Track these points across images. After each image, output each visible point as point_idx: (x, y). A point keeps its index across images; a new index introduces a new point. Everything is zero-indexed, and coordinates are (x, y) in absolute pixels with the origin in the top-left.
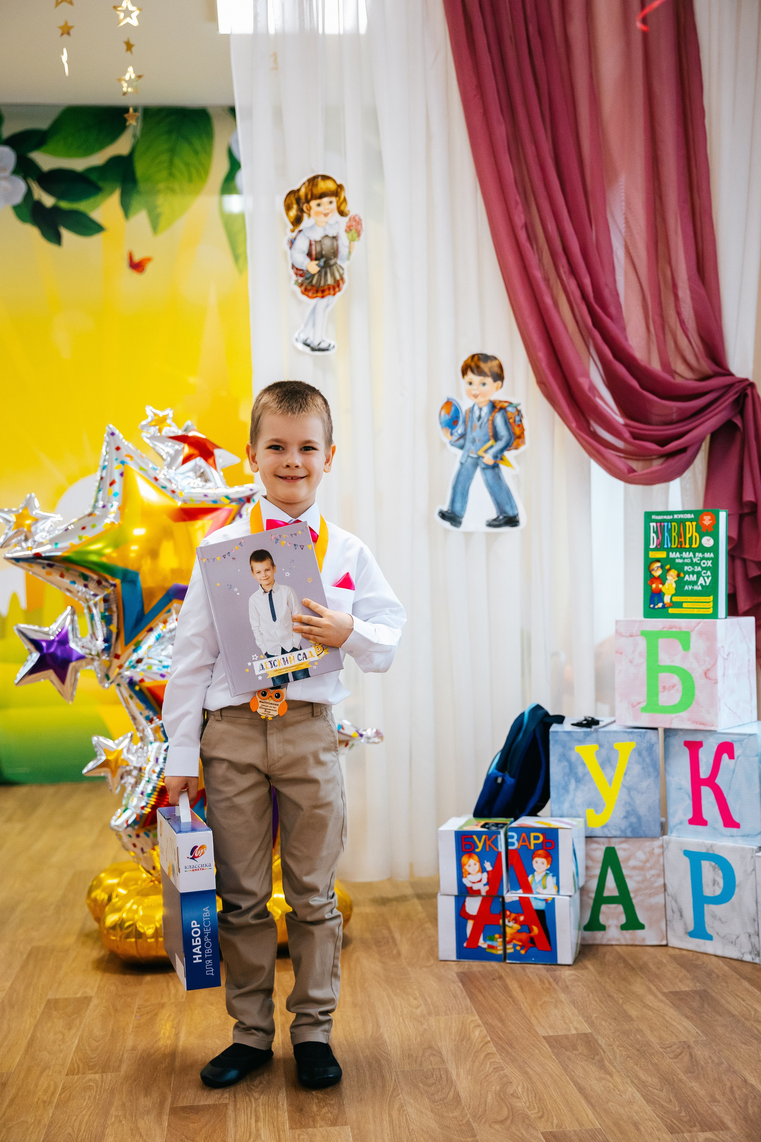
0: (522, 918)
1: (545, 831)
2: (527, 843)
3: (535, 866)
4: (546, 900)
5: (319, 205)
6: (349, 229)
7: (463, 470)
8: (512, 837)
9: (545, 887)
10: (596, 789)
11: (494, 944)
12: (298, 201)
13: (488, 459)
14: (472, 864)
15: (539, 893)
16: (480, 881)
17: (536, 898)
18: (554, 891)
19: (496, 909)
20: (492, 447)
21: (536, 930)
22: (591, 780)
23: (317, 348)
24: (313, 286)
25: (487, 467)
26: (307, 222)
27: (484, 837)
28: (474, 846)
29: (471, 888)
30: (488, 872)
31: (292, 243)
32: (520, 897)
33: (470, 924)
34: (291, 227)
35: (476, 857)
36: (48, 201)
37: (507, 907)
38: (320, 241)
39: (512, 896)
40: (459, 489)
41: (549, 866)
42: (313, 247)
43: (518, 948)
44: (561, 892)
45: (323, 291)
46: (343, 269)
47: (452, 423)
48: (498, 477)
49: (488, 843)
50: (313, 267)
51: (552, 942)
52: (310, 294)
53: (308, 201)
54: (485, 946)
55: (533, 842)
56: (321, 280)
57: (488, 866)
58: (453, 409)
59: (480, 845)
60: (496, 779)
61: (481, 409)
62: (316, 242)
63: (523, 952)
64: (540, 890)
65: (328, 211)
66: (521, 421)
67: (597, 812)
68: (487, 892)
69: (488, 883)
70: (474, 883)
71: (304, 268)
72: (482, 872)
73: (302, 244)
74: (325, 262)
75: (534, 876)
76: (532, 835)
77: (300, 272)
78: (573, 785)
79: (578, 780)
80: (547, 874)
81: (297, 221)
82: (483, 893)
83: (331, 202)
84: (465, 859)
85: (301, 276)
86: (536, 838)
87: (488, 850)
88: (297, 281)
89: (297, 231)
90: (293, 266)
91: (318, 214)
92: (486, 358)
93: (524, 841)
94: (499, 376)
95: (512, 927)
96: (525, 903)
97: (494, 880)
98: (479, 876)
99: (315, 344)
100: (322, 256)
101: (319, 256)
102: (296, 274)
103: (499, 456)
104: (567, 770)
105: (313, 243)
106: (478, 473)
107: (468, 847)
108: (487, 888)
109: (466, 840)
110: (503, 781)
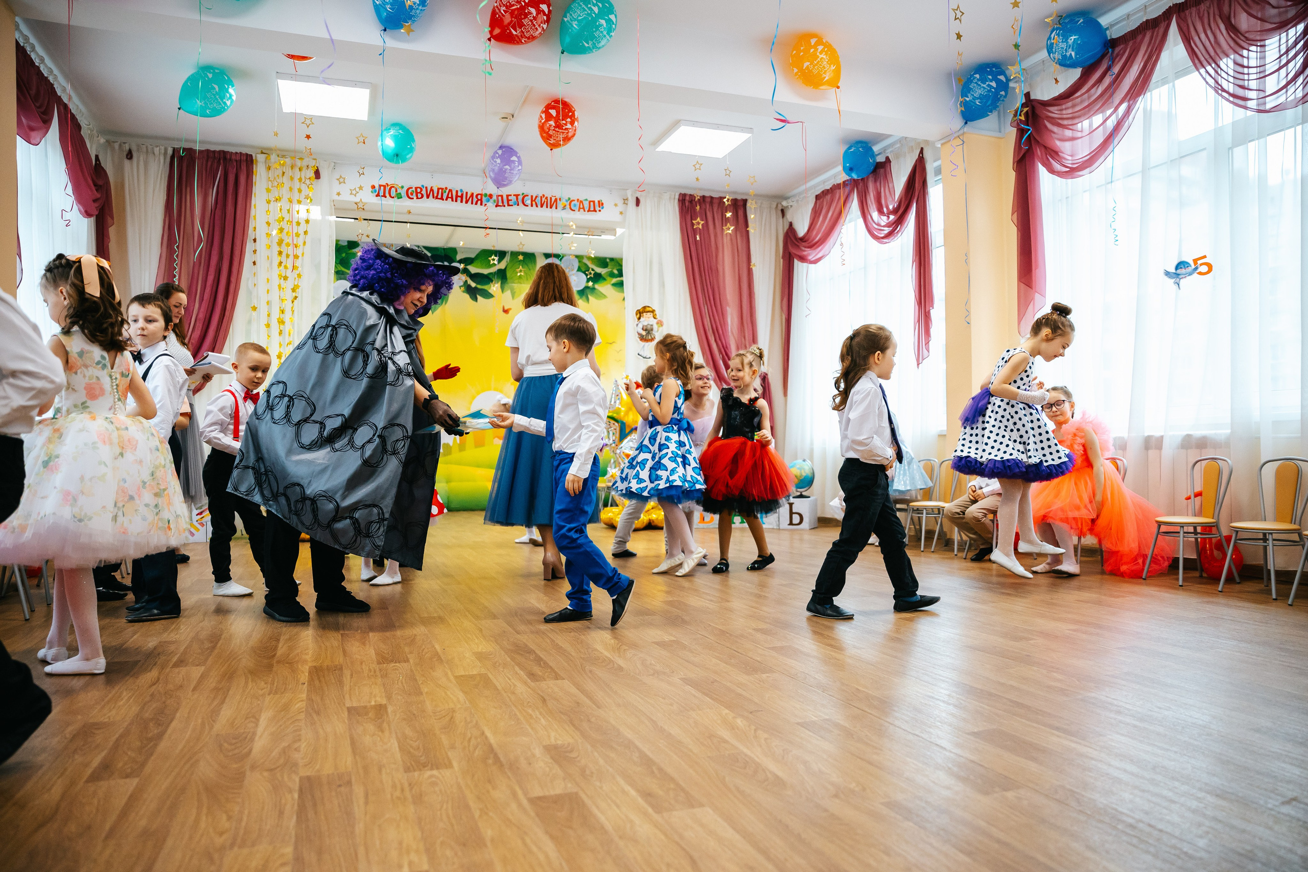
5: (647, 315)
6: (657, 323)
12: (640, 313)
24: (644, 339)
26: (642, 319)
31: (637, 325)
34: (637, 320)
36: (473, 285)
38: (647, 325)
42: (644, 327)
45: (647, 341)
46: (655, 335)
50: (644, 333)
52: (644, 341)
53: (643, 313)
56: (647, 337)
62: (645, 325)
65: (649, 317)
73: (640, 326)
74: (649, 332)
77: (639, 334)
81: (639, 319)
83: (650, 314)
88: (639, 337)
89: (640, 322)
91: (646, 318)
99: (644, 356)
101: (647, 330)
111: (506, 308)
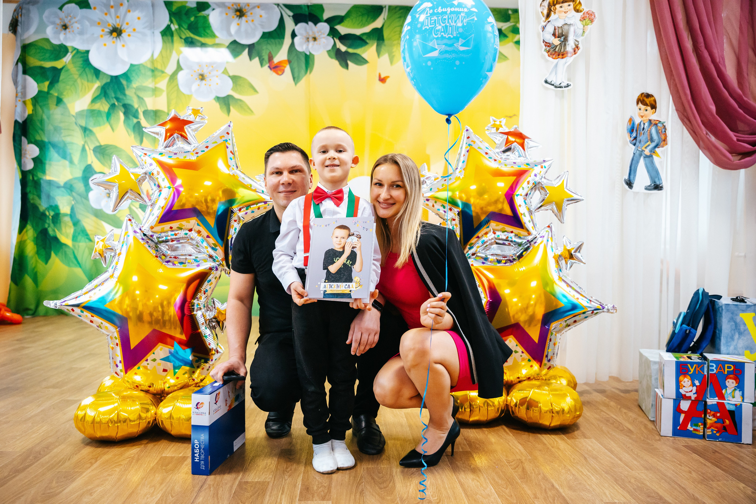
0: (718, 415)
1: (734, 364)
2: (723, 370)
3: (727, 384)
4: (736, 405)
5: (561, 7)
6: (583, 19)
7: (634, 157)
8: (713, 366)
9: (734, 397)
10: (752, 339)
11: (698, 428)
12: (548, 5)
13: (647, 152)
14: (686, 381)
15: (729, 400)
16: (691, 391)
17: (728, 403)
18: (740, 399)
19: (700, 408)
20: (649, 145)
21: (727, 422)
22: (749, 333)
23: (559, 86)
24: (556, 52)
25: (646, 157)
26: (553, 16)
27: (695, 365)
28: (688, 370)
29: (685, 395)
30: (697, 386)
31: (544, 28)
32: (717, 402)
33: (682, 416)
34: (544, 19)
35: (689, 377)
36: (343, 49)
37: (708, 407)
38: (561, 27)
39: (712, 401)
40: (633, 167)
41: (737, 385)
42: (557, 30)
43: (715, 432)
44: (745, 401)
45: (563, 55)
46: (578, 42)
47: (631, 131)
48: (652, 163)
49: (697, 369)
50: (556, 42)
51: (738, 431)
52: (554, 57)
53: (554, 5)
54: (692, 429)
55: (726, 370)
56: (561, 48)
57: (697, 383)
58: (632, 122)
59: (692, 370)
60: (686, 330)
61: (644, 124)
62: (558, 27)
63: (718, 435)
64: (731, 399)
65: (567, 10)
66: (665, 131)
67: (751, 353)
68: (695, 398)
69: (696, 393)
70: (687, 392)
71: (551, 42)
72: (693, 386)
73: (550, 29)
74: (564, 39)
75: (726, 390)
76: (726, 365)
77: (547, 44)
78: (737, 336)
79: (740, 334)
80: (735, 389)
81: (548, 16)
82: (693, 398)
83: (569, 5)
84: (681, 378)
85: (548, 46)
86: (729, 367)
87: (697, 373)
88: (546, 49)
89: (547, 21)
90: (544, 41)
91: (560, 12)
92: (648, 96)
93: (720, 368)
94: (654, 107)
95: (711, 419)
96: (721, 406)
97: (701, 391)
98: (691, 388)
99: (557, 84)
100: (563, 36)
101: (561, 35)
102: (546, 46)
103: (653, 151)
104: (734, 327)
105: (557, 28)
106: (642, 160)
107: (684, 371)
108: (696, 395)
109: (683, 367)
110: (690, 331)
111: (382, 77)
